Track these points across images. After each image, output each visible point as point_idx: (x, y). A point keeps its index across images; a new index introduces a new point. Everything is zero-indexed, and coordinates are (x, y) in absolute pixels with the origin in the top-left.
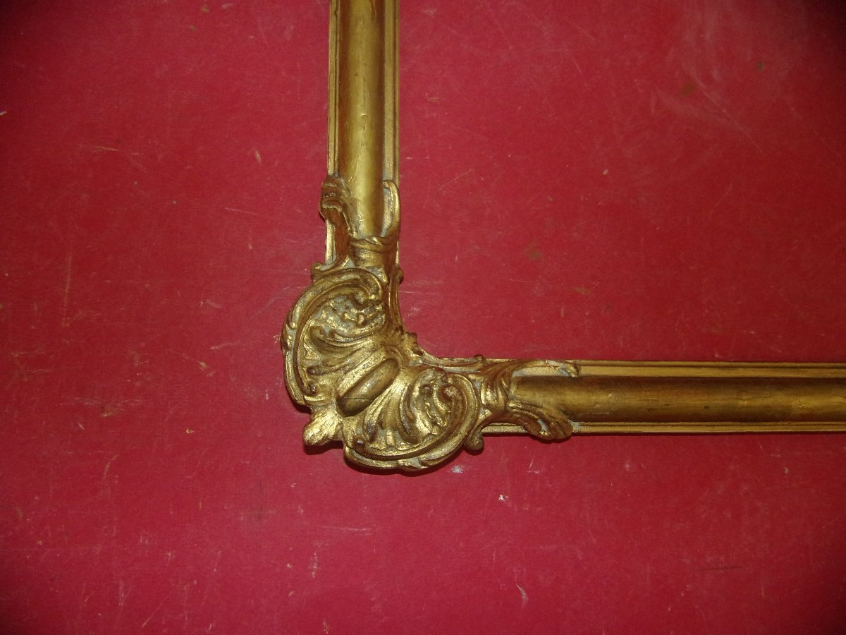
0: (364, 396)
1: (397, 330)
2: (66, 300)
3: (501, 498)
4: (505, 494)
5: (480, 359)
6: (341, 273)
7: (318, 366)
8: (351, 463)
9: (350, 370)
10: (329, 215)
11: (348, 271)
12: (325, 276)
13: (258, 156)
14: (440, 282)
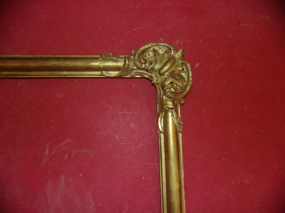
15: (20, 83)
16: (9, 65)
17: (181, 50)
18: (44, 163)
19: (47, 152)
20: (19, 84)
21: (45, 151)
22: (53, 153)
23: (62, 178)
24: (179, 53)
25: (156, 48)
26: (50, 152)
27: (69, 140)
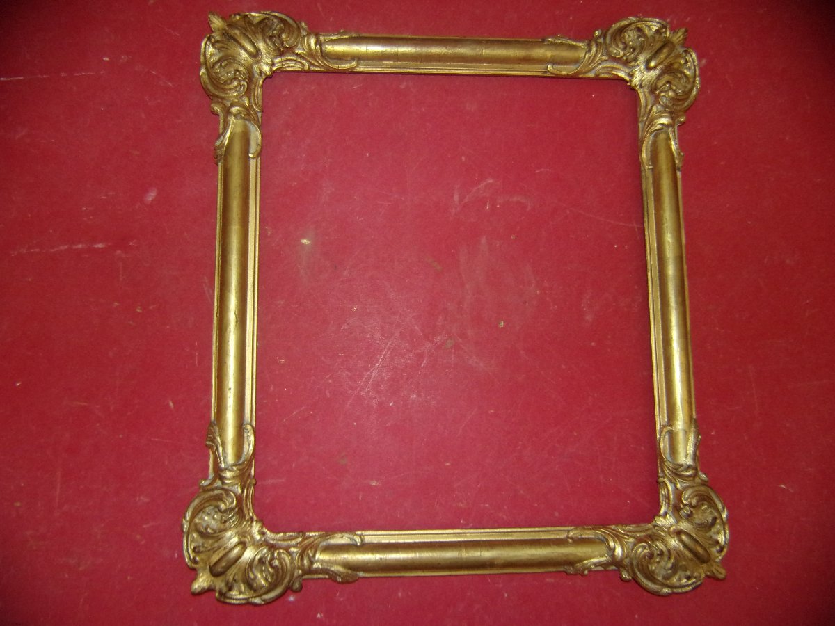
0: (223, 568)
1: (248, 521)
2: (57, 500)
3: (319, 615)
4: (321, 613)
5: (301, 534)
6: (213, 490)
7: (199, 547)
8: (219, 601)
9: (216, 551)
10: (211, 447)
11: (217, 488)
12: (206, 490)
13: (171, 404)
14: (283, 480)
15: (405, 84)
17: (683, 30)
18: (453, 215)
19: (456, 198)
20: (403, 86)
21: (452, 197)
22: (466, 200)
23: (484, 240)
24: (680, 34)
25: (639, 25)
26: (461, 200)
27: (490, 181)
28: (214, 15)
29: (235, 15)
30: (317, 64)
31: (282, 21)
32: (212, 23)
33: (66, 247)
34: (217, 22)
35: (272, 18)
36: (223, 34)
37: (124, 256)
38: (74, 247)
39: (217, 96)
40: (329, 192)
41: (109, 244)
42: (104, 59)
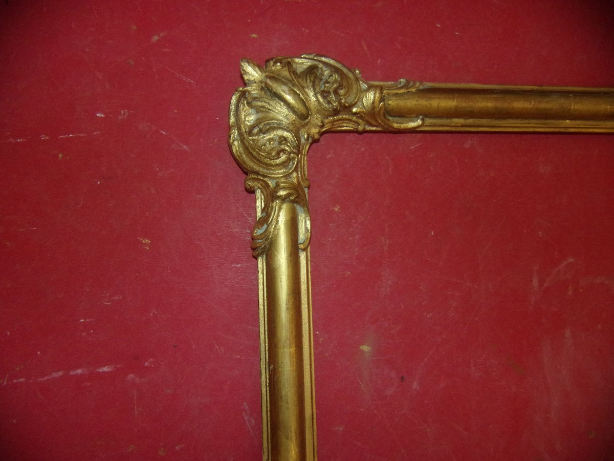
15: (470, 142)
16: (477, 105)
18: (533, 304)
19: (535, 282)
20: (467, 146)
21: (531, 281)
22: (546, 284)
23: (568, 333)
27: (571, 260)
28: (249, 63)
29: (275, 63)
30: (374, 123)
31: (336, 70)
32: (246, 72)
33: (61, 373)
34: (252, 73)
35: (321, 65)
36: (262, 89)
37: (137, 380)
38: (72, 373)
39: (257, 173)
40: (390, 283)
41: (118, 366)
42: (98, 115)
